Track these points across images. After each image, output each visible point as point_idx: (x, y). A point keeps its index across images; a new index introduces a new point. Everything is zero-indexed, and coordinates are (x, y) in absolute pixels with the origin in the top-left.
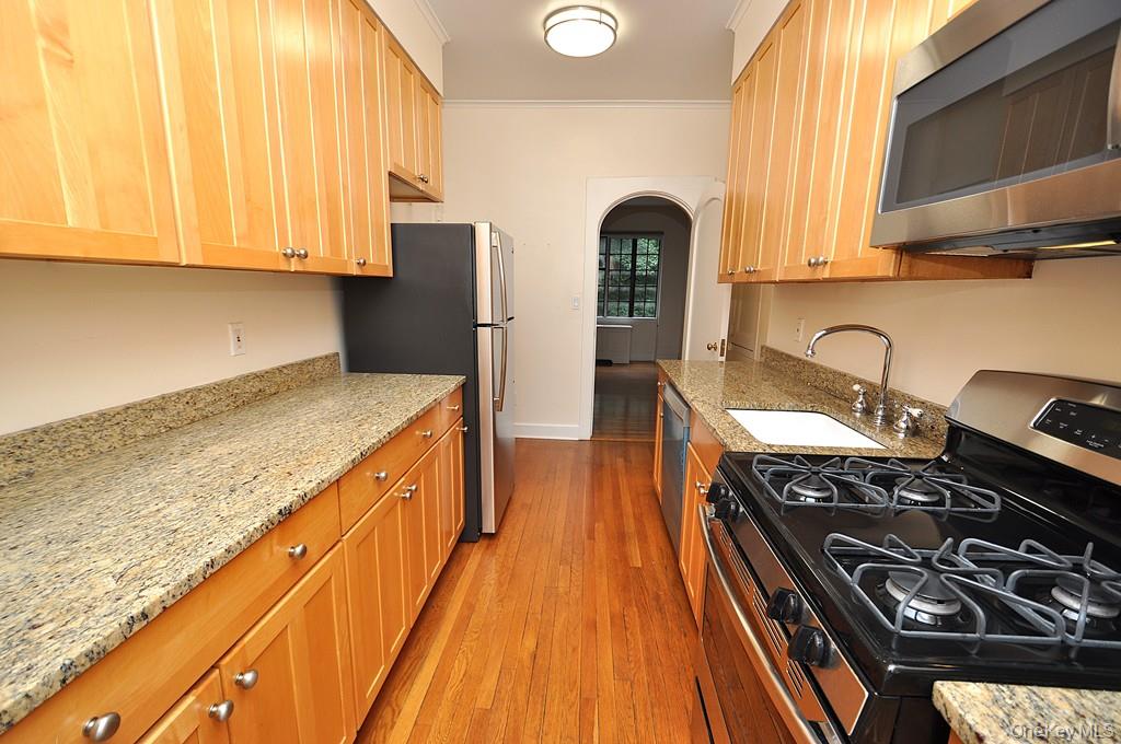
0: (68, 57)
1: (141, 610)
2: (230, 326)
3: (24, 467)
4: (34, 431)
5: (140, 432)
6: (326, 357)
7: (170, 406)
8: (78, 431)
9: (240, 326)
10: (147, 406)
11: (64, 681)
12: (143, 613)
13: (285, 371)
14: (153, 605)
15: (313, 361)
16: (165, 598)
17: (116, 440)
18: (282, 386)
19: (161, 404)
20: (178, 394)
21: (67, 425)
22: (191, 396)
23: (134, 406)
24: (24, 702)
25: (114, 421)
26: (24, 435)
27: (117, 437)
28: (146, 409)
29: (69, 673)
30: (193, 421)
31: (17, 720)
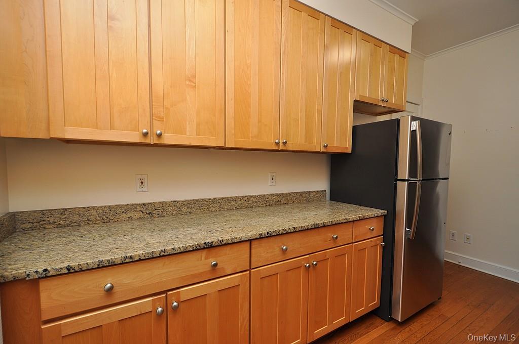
0: (194, 85)
1: (130, 255)
2: (269, 174)
3: (189, 210)
4: (194, 200)
5: (226, 208)
6: (318, 191)
7: (239, 200)
8: (206, 203)
9: (274, 174)
10: (229, 199)
11: (99, 265)
12: (131, 257)
13: (293, 195)
14: (136, 255)
15: (309, 192)
16: (141, 255)
17: (217, 208)
18: (290, 201)
19: (235, 199)
20: (242, 196)
21: (203, 200)
22: (248, 198)
23: (226, 198)
24: (86, 265)
25: (218, 202)
26: (191, 200)
27: (218, 207)
28: (230, 200)
29: (101, 264)
30: (246, 207)
31: (83, 269)
